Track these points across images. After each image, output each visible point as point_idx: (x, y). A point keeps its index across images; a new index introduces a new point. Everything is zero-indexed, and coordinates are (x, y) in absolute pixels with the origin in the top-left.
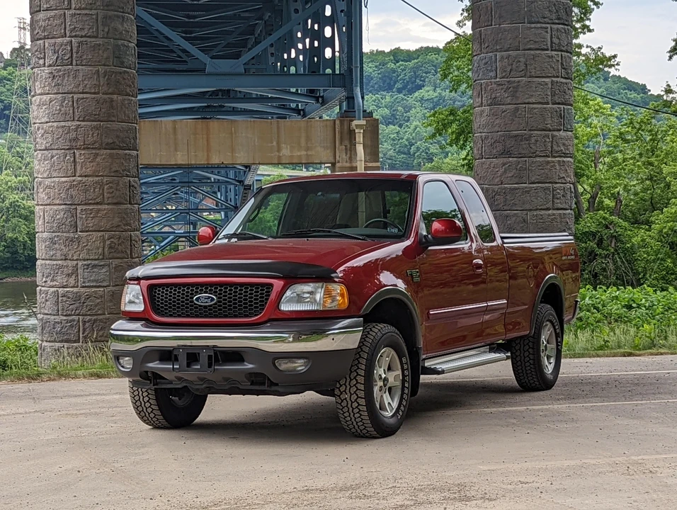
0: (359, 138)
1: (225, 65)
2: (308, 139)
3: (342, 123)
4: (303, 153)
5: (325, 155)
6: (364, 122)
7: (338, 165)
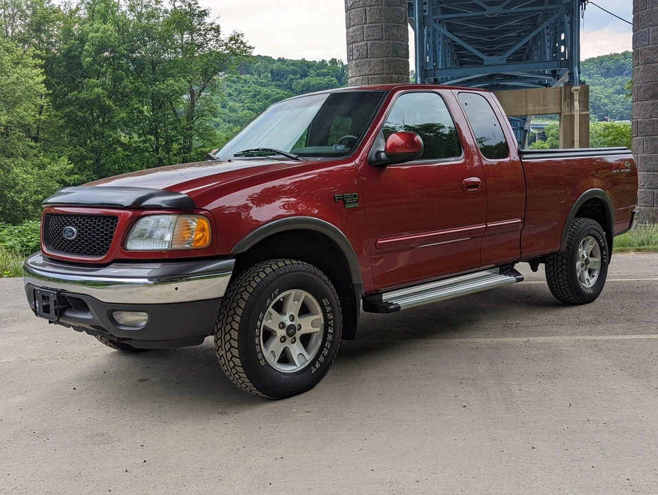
0: (576, 97)
1: (494, 59)
2: (544, 99)
3: (565, 90)
4: (541, 108)
5: (555, 109)
6: (579, 88)
7: (562, 114)
